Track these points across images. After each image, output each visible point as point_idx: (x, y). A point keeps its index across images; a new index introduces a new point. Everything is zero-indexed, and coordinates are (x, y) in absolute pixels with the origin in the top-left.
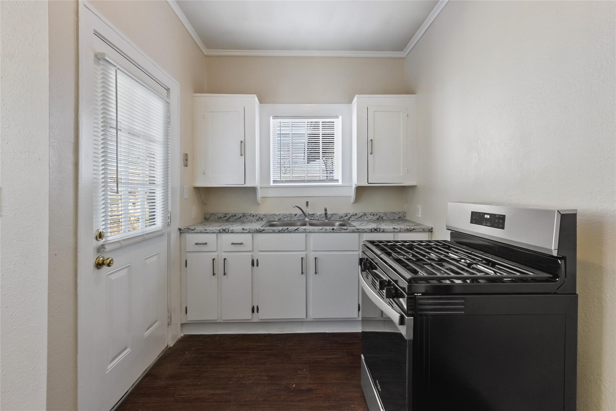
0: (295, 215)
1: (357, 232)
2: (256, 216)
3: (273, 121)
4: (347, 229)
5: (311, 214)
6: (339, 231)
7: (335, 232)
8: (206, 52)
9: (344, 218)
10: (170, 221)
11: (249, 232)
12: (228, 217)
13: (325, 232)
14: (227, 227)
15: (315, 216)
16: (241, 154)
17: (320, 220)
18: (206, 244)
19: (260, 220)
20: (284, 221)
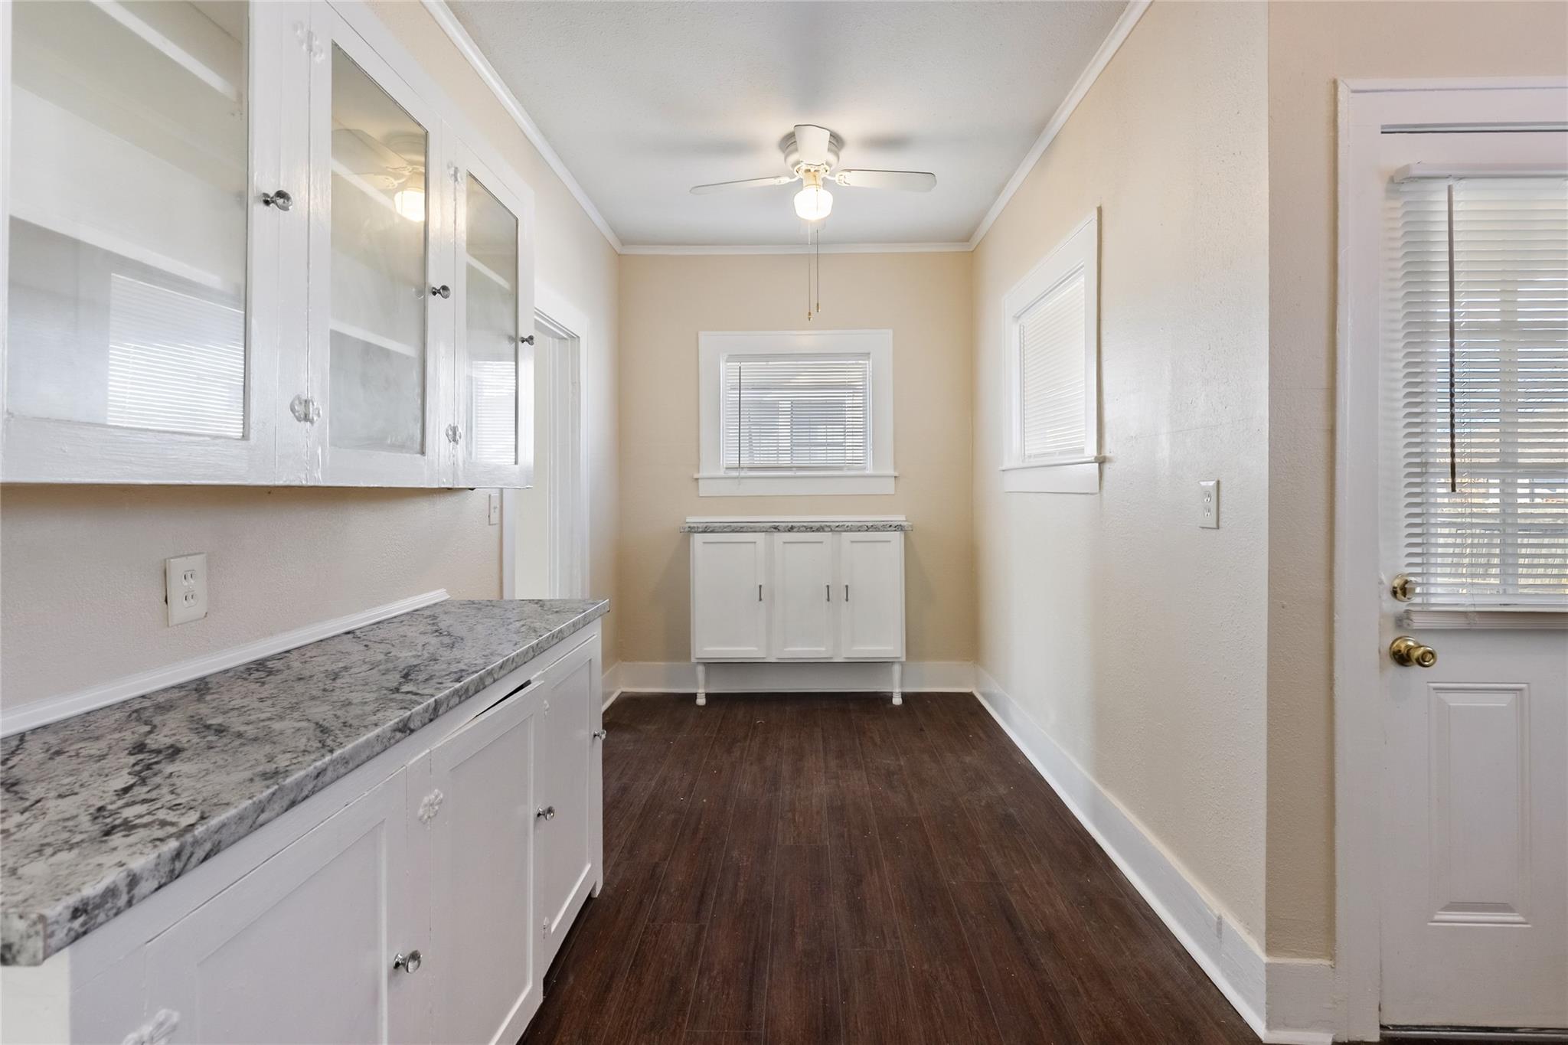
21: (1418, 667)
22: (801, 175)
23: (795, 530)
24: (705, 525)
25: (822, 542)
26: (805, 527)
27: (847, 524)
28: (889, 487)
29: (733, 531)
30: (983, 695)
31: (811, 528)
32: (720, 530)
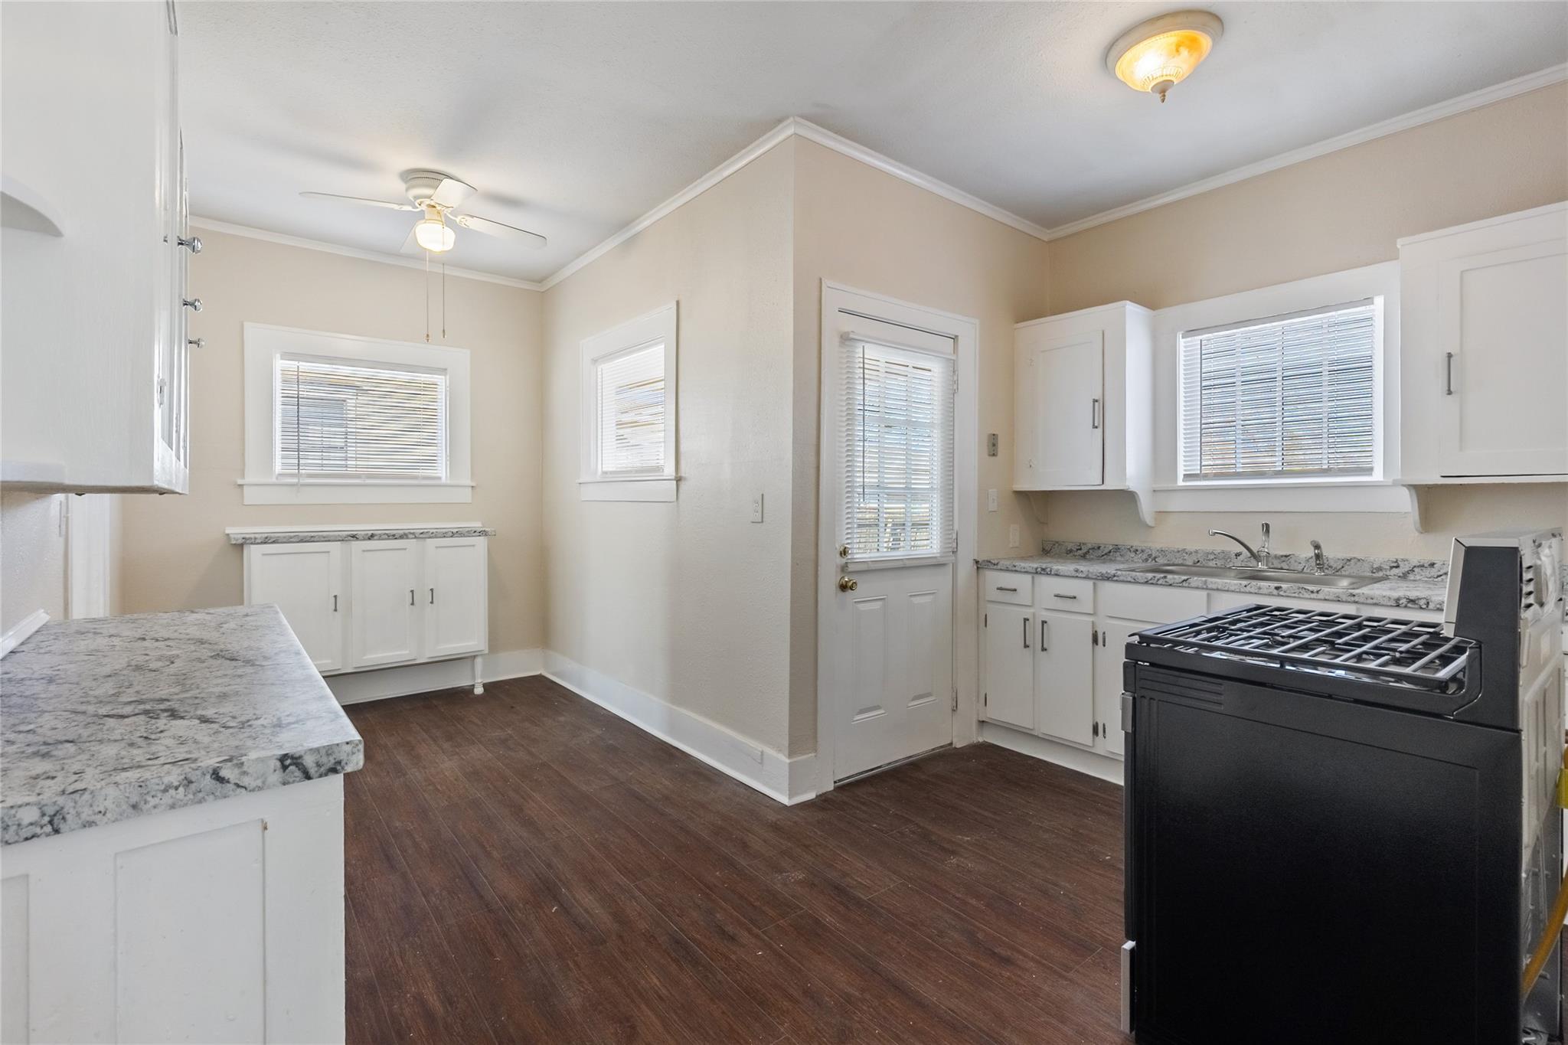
0: (1236, 555)
1: (1349, 602)
2: (1142, 551)
3: (1185, 343)
4: (1318, 592)
5: (1282, 556)
6: (1296, 595)
7: (1282, 596)
8: (1046, 235)
9: (1388, 573)
10: (955, 546)
11: (1087, 578)
12: (1084, 550)
13: (1256, 593)
14: (1049, 565)
15: (1292, 560)
16: (1094, 425)
17: (1308, 571)
18: (1015, 590)
19: (1150, 560)
20: (1207, 567)
21: (850, 591)
22: (424, 207)
23: (375, 538)
24: (266, 535)
25: (405, 549)
26: (387, 534)
27: (431, 531)
28: (466, 496)
29: (302, 541)
30: (554, 674)
31: (394, 535)
32: (285, 540)
